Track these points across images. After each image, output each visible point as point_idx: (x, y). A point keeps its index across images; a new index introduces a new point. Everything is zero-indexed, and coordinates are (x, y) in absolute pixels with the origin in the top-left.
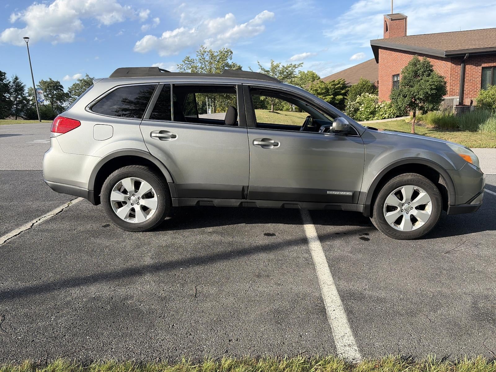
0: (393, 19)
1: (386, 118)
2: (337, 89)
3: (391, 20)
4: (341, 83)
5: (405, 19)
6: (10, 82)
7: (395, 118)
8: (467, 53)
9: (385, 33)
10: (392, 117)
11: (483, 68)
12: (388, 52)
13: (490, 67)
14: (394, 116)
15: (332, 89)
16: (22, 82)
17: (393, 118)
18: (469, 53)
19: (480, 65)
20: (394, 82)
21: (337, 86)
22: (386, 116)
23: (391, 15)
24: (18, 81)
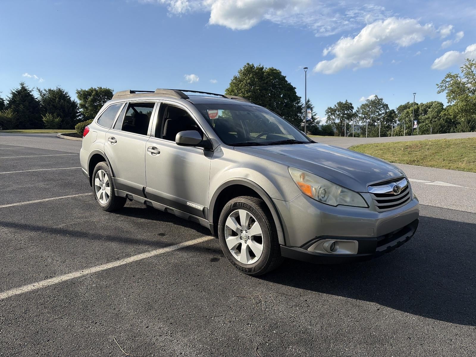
6: (303, 104)
16: (312, 104)
24: (309, 103)
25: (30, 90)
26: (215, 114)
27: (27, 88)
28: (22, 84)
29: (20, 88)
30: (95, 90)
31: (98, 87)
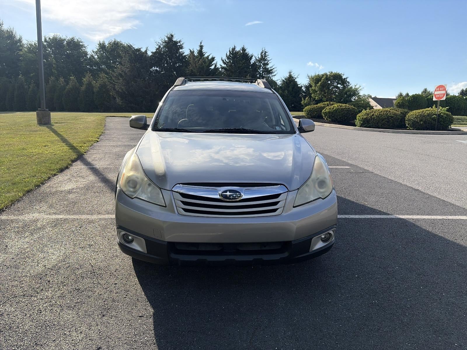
25: (296, 77)
26: (442, 95)
27: (293, 75)
28: (290, 73)
29: (287, 75)
30: (326, 75)
31: (329, 72)
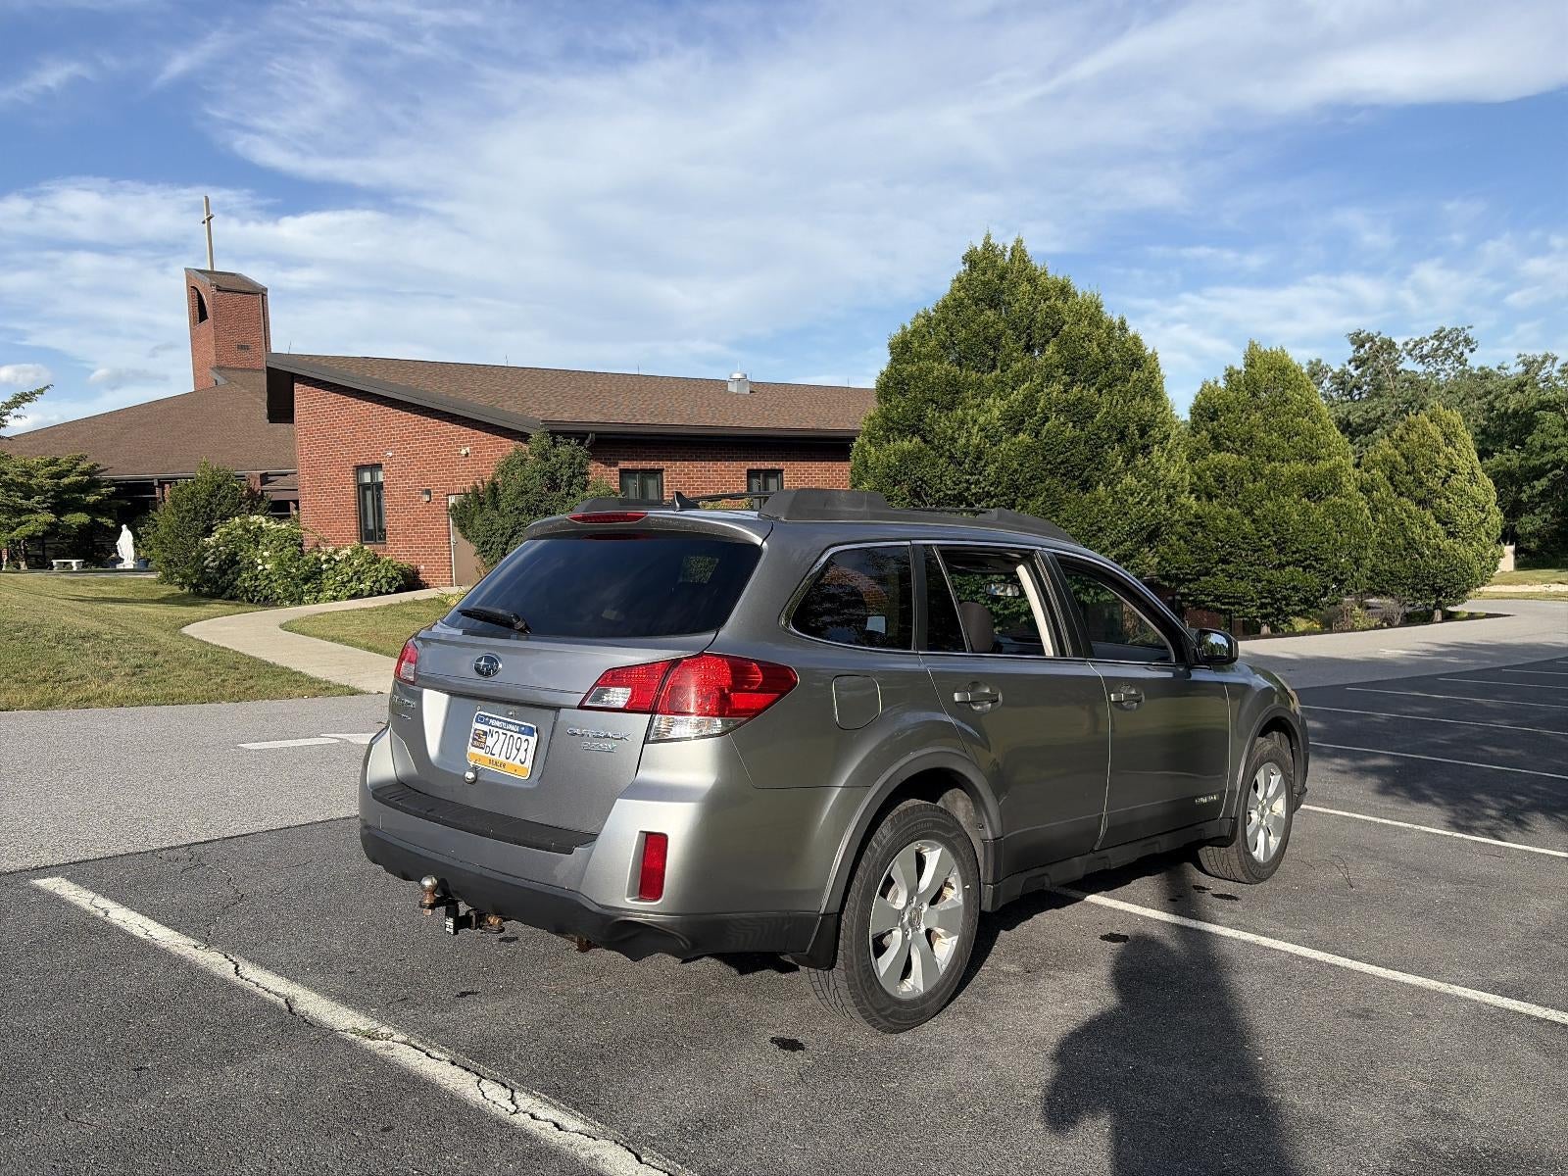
0: (223, 286)
1: (365, 594)
2: (70, 488)
3: (218, 290)
4: (79, 468)
5: (260, 296)
7: (395, 592)
8: (592, 432)
9: (193, 324)
10: (383, 591)
11: (622, 471)
12: (333, 396)
13: (635, 471)
14: (391, 587)
15: (48, 491)
17: (388, 593)
18: (597, 434)
19: (616, 464)
20: (363, 488)
21: (66, 481)
22: (366, 586)
23: (207, 272)
